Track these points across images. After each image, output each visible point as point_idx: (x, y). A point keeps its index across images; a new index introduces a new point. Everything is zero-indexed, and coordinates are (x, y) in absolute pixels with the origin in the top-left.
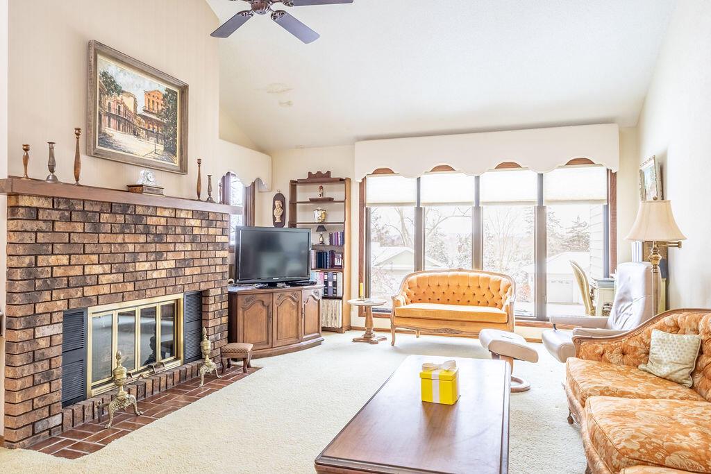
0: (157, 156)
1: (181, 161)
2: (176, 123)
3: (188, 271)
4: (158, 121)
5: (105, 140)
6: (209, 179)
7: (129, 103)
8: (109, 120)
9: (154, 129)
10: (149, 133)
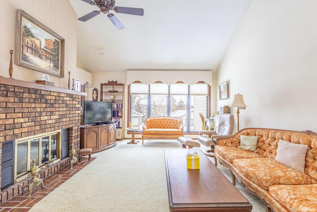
0: (50, 69)
1: (61, 72)
2: (59, 55)
3: (64, 120)
4: (51, 53)
5: (25, 58)
6: (73, 80)
7: (38, 43)
8: (27, 49)
9: (49, 56)
10: (47, 58)
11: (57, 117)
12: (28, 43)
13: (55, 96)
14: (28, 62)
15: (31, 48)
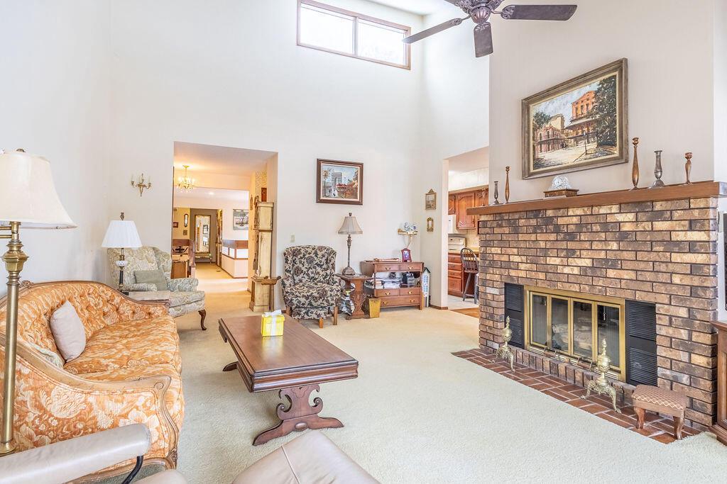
11: (588, 263)
12: (541, 138)
13: (580, 216)
14: (543, 166)
15: (547, 142)
